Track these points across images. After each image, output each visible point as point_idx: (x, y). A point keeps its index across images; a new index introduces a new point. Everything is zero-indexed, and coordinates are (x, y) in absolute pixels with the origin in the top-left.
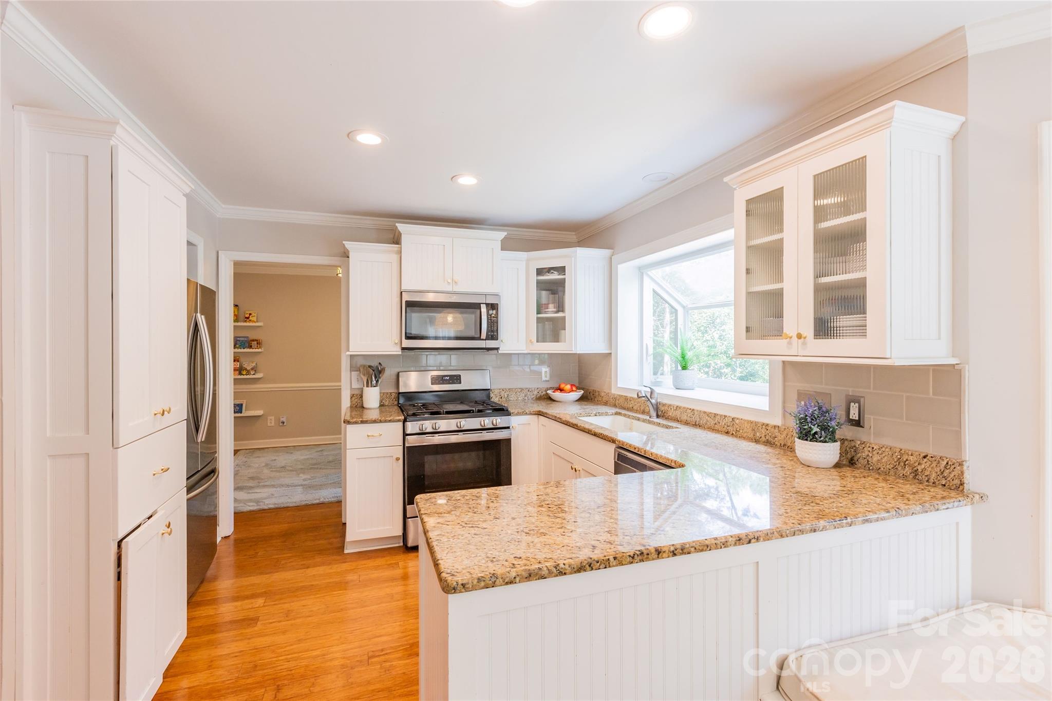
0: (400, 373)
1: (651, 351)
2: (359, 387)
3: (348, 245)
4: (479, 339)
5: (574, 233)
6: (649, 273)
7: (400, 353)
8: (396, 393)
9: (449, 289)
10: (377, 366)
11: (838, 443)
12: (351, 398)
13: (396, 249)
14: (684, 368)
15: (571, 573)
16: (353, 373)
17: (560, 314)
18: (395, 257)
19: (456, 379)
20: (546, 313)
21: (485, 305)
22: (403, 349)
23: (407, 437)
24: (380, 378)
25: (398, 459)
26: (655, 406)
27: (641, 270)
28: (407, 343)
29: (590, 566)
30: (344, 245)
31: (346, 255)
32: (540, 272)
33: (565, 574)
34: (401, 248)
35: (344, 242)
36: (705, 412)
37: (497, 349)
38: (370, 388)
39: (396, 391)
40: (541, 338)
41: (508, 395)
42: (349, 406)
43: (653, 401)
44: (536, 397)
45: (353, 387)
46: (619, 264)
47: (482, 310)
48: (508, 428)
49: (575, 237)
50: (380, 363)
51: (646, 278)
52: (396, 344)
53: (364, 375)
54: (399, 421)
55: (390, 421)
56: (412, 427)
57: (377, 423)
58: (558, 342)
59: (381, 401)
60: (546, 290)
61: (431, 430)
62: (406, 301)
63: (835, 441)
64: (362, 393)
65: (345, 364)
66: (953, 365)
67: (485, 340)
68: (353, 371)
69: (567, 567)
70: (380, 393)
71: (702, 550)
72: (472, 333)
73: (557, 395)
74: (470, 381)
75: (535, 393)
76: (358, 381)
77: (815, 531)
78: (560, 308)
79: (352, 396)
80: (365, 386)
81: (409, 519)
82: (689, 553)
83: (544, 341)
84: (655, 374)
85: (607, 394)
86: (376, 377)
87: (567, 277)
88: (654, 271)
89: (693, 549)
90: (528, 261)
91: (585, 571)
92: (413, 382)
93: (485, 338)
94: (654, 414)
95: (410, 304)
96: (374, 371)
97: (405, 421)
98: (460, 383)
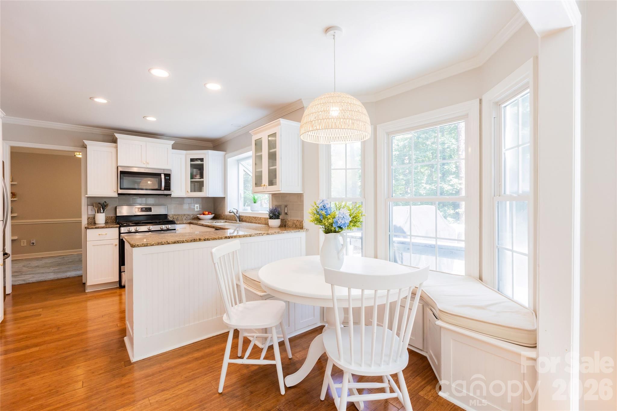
0: (117, 207)
1: (243, 196)
2: (93, 214)
3: (86, 142)
4: (160, 190)
5: (211, 143)
6: (241, 163)
7: (117, 196)
8: (115, 217)
9: (144, 166)
10: (103, 203)
11: (280, 220)
12: (88, 219)
13: (114, 146)
14: (255, 202)
15: (172, 244)
16: (89, 207)
17: (202, 180)
18: (114, 150)
19: (150, 210)
20: (195, 179)
21: (163, 174)
22: (119, 194)
23: (121, 234)
24: (105, 209)
25: (116, 245)
26: (238, 217)
27: (238, 161)
28: (120, 191)
29: (178, 242)
30: (84, 142)
31: (85, 147)
32: (192, 160)
33: (170, 244)
34: (117, 145)
35: (84, 141)
36: (253, 217)
37: (170, 195)
38: (99, 214)
39: (115, 216)
40: (193, 190)
41: (177, 217)
42: (87, 223)
43: (237, 215)
44: (192, 218)
45: (89, 214)
46: (228, 158)
47: (162, 177)
48: (175, 229)
49: (211, 145)
50: (105, 202)
51: (240, 165)
52: (114, 191)
53: (96, 207)
54: (117, 227)
55: (112, 227)
56: (123, 230)
57: (105, 228)
58: (201, 192)
59: (106, 221)
60: (195, 168)
61: (134, 231)
62: (120, 171)
63: (279, 219)
64: (95, 217)
65: (84, 202)
66: (302, 194)
67: (164, 190)
68: (89, 206)
69: (170, 242)
70: (106, 217)
71: (214, 240)
72: (156, 187)
73: (202, 216)
74: (156, 211)
75: (192, 216)
76: (92, 211)
77: (251, 236)
78: (202, 176)
79: (88, 218)
80: (97, 212)
81: (123, 273)
82: (210, 240)
83: (195, 191)
84: (244, 206)
85: (224, 215)
86: (103, 209)
87: (204, 163)
88: (243, 162)
89: (211, 239)
90: (186, 155)
91: (176, 243)
92: (124, 211)
93: (163, 189)
94: (238, 220)
95: (122, 173)
96: (101, 205)
97: (119, 228)
98: (151, 211)
